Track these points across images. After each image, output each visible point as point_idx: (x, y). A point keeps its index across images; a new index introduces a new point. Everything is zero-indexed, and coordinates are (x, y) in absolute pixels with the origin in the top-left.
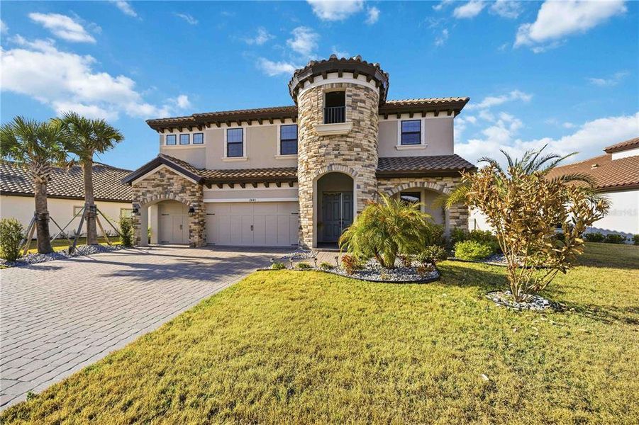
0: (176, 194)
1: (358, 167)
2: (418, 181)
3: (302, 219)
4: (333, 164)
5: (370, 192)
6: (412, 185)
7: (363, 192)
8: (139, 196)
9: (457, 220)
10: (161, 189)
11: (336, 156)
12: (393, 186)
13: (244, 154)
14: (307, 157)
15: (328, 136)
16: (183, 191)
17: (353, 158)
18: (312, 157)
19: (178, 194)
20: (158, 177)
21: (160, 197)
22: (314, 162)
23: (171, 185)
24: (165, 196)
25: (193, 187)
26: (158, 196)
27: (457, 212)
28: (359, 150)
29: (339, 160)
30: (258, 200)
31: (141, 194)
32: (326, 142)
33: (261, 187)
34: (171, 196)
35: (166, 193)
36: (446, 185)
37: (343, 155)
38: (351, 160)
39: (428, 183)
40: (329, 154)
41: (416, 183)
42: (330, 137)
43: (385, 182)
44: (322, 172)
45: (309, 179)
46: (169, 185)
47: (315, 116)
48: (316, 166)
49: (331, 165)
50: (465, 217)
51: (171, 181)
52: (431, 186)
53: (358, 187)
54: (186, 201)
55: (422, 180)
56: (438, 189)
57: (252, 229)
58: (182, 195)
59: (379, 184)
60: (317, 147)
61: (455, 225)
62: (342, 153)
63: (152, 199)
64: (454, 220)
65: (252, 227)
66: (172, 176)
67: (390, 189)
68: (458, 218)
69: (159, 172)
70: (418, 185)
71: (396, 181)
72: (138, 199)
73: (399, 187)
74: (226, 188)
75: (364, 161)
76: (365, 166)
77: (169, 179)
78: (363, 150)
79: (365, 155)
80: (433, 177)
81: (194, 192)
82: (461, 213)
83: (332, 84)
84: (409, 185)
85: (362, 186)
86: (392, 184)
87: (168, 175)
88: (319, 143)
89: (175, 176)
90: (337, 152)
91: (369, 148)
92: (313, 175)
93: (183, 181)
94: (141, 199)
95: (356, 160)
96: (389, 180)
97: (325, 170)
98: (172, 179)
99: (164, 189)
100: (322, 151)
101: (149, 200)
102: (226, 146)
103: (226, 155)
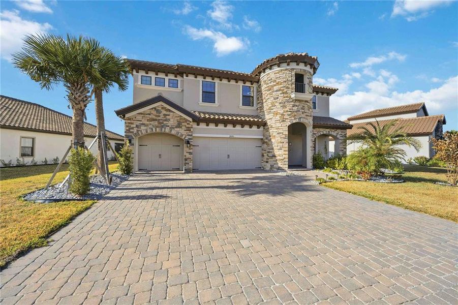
0: (172, 128)
3: (276, 151)
4: (301, 118)
8: (133, 128)
10: (156, 123)
11: (303, 113)
13: (216, 102)
14: (283, 111)
15: (299, 100)
16: (179, 125)
18: (287, 111)
19: (174, 128)
20: (154, 112)
21: (156, 130)
22: (289, 115)
23: (168, 120)
24: (161, 130)
25: (188, 124)
26: (154, 129)
29: (303, 116)
30: (235, 136)
31: (135, 126)
32: (297, 104)
33: (238, 127)
34: (167, 130)
35: (162, 127)
36: (338, 133)
39: (331, 132)
40: (299, 111)
42: (300, 101)
44: (294, 122)
45: (285, 125)
46: (165, 120)
47: (290, 86)
48: (291, 117)
51: (167, 117)
53: (311, 132)
54: (182, 135)
57: (229, 158)
58: (178, 129)
60: (292, 106)
62: (306, 111)
63: (147, 132)
65: (228, 156)
66: (168, 113)
67: (315, 134)
68: (343, 151)
69: (155, 108)
70: (327, 133)
71: (318, 129)
72: (131, 130)
73: (319, 133)
77: (165, 115)
80: (333, 129)
81: (189, 127)
83: (301, 69)
84: (323, 132)
87: (164, 112)
88: (293, 103)
89: (172, 113)
90: (303, 111)
92: (288, 123)
93: (178, 118)
94: (135, 130)
96: (314, 129)
97: (297, 121)
98: (169, 115)
99: (159, 123)
100: (295, 108)
101: (144, 132)
102: (202, 93)
103: (201, 101)
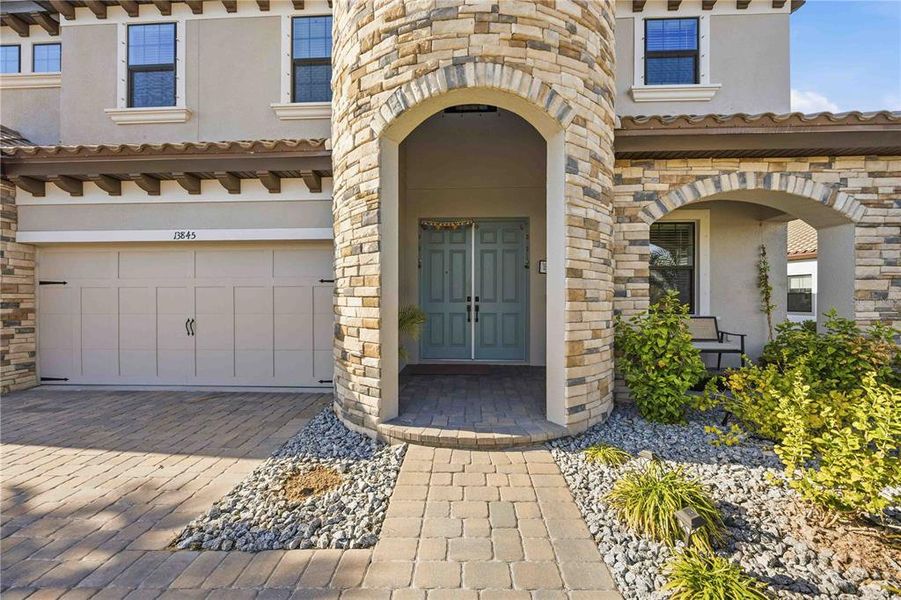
1: (569, 81)
2: (751, 168)
3: (341, 301)
4: (470, 58)
6: (730, 184)
7: (587, 192)
12: (664, 187)
17: (553, 40)
22: (386, 59)
27: (882, 276)
29: (492, 42)
33: (214, 192)
36: (844, 182)
37: (512, 19)
39: (784, 175)
41: (742, 176)
43: (636, 172)
45: (365, 134)
48: (396, 72)
49: (459, 64)
52: (795, 186)
53: (572, 166)
55: (762, 166)
56: (817, 197)
57: (191, 332)
59: (618, 180)
62: (506, 9)
64: (870, 304)
65: (190, 323)
67: (653, 196)
70: (751, 185)
71: (675, 168)
73: (686, 189)
74: (94, 195)
75: (590, 64)
76: (593, 89)
78: (587, 17)
84: (718, 184)
85: (585, 166)
86: (661, 179)
92: (382, 115)
95: (564, 50)
96: (650, 167)
102: (122, 73)
103: (122, 103)
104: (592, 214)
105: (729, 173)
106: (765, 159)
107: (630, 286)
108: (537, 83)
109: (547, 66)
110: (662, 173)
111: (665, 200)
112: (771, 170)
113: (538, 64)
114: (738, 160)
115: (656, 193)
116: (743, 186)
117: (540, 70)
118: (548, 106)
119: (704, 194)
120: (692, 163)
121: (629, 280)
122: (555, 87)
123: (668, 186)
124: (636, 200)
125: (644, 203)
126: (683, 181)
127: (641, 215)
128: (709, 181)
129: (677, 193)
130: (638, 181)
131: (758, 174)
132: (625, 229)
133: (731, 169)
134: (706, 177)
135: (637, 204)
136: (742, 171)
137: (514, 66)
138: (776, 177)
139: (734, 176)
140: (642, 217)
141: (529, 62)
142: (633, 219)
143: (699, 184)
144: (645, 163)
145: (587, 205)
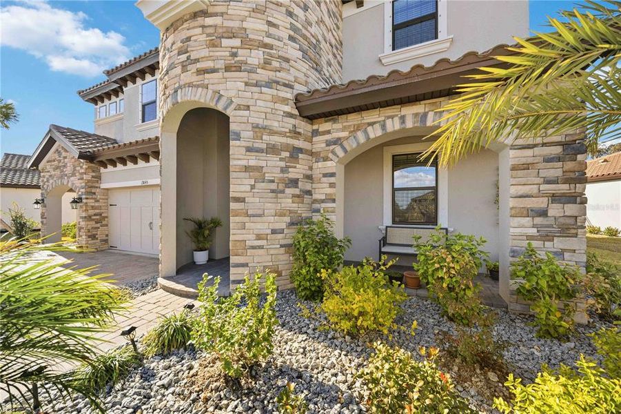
0: (69, 178)
1: (233, 87)
2: (409, 111)
5: (272, 149)
6: (393, 125)
7: (249, 150)
8: (45, 183)
9: (538, 220)
11: (185, 69)
12: (345, 134)
16: (74, 173)
17: (220, 64)
20: (57, 156)
21: (58, 183)
24: (61, 181)
27: (540, 194)
28: (236, 42)
30: (150, 182)
31: (46, 179)
34: (66, 181)
35: (62, 177)
37: (197, 61)
38: (214, 71)
41: (403, 119)
43: (327, 126)
46: (64, 166)
50: (571, 209)
51: (65, 160)
53: (235, 136)
55: (419, 108)
57: (151, 228)
58: (73, 179)
59: (316, 133)
61: (530, 238)
62: (194, 56)
64: (526, 221)
66: (66, 154)
67: (337, 142)
68: (543, 213)
69: (57, 150)
70: (409, 124)
71: (353, 119)
73: (360, 134)
75: (252, 71)
76: (256, 85)
78: (247, 43)
79: (256, 57)
82: (555, 198)
84: (384, 127)
85: (246, 134)
86: (344, 128)
87: (63, 154)
90: (183, 57)
91: (267, 40)
94: (46, 186)
95: (228, 69)
96: (335, 121)
98: (66, 157)
99: (61, 171)
102: (140, 108)
103: (140, 121)
104: (253, 163)
105: (392, 117)
106: (422, 102)
107: (323, 205)
108: (210, 92)
109: (216, 81)
110: (344, 124)
111: (345, 143)
112: (426, 111)
113: (211, 81)
114: (399, 106)
115: (339, 139)
116: (403, 126)
117: (212, 84)
118: (216, 104)
119: (372, 136)
120: (364, 114)
121: (323, 201)
122: (222, 92)
123: (348, 133)
124: (327, 145)
125: (331, 148)
126: (358, 128)
127: (330, 155)
128: (377, 126)
129: (355, 137)
130: (328, 132)
131: (416, 115)
132: (320, 166)
133: (393, 114)
134: (375, 123)
135: (327, 148)
136: (403, 114)
137: (198, 86)
138: (431, 115)
139: (397, 120)
140: (331, 157)
141: (206, 82)
142: (326, 159)
143: (370, 129)
144: (332, 119)
145: (249, 158)
